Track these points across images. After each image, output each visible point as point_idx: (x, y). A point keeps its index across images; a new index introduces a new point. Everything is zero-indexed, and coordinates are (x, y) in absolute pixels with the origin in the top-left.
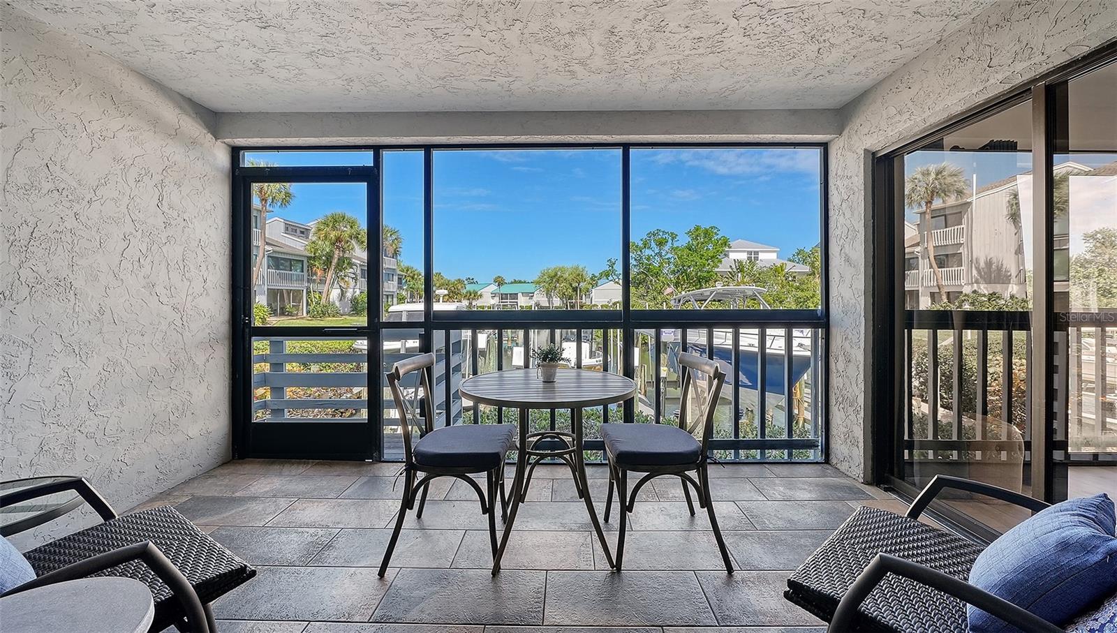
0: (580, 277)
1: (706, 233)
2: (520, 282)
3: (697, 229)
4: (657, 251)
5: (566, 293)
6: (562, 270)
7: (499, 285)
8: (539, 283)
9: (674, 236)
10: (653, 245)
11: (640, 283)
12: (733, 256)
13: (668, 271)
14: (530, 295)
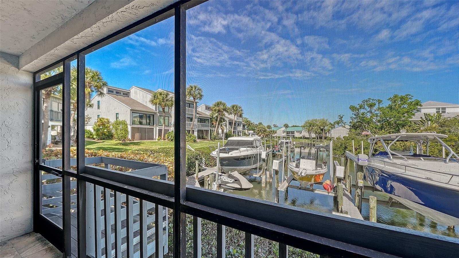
0: (325, 124)
1: (402, 99)
2: (296, 126)
3: (395, 96)
4: (369, 110)
5: (317, 132)
6: (316, 120)
7: (286, 128)
8: (304, 127)
9: (380, 102)
10: (366, 107)
11: (358, 127)
12: (423, 111)
13: (376, 120)
14: (300, 132)
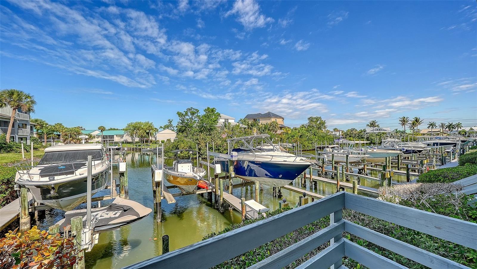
0: (150, 127)
1: (212, 110)
2: (114, 129)
3: (208, 108)
4: (191, 117)
5: (143, 135)
6: (140, 124)
7: (102, 131)
8: (126, 130)
9: (198, 111)
10: (189, 114)
14: (122, 136)
